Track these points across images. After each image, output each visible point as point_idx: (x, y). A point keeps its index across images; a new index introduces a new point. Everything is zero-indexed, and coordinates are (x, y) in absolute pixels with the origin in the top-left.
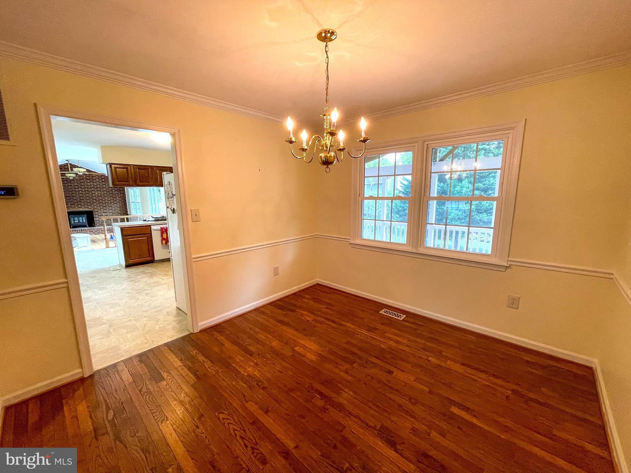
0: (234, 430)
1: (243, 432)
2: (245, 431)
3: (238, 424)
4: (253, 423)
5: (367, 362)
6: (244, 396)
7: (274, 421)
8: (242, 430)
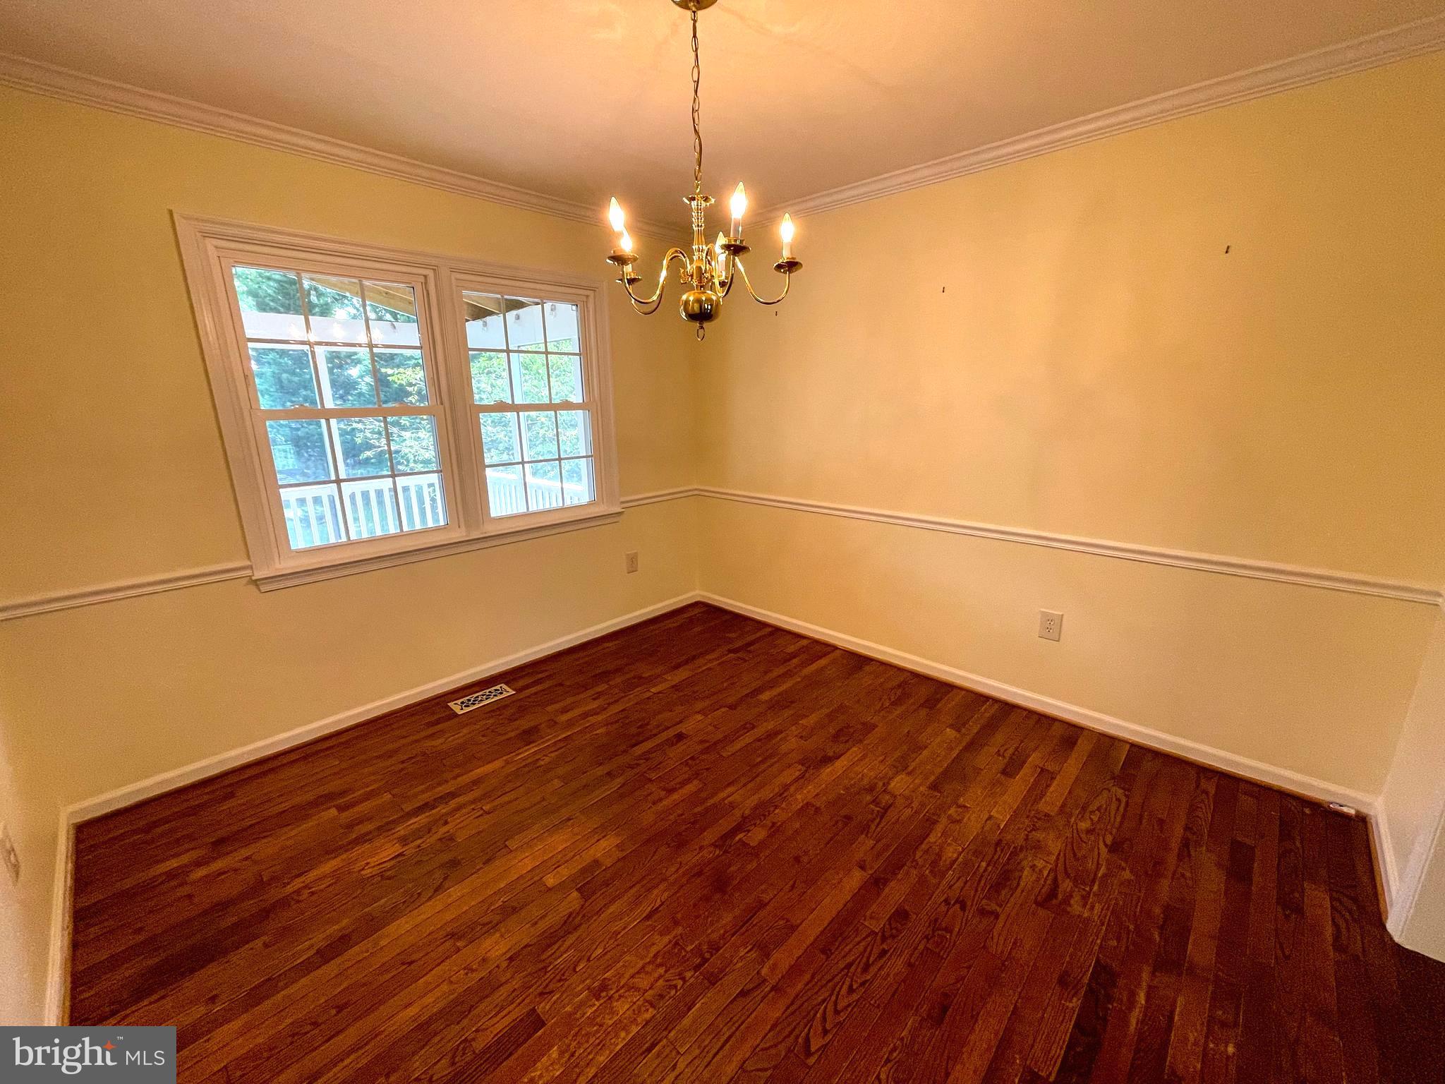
0: (851, 990)
1: (853, 968)
2: (849, 966)
3: (835, 986)
4: (826, 951)
5: (647, 760)
6: (743, 994)
7: (814, 909)
8: (848, 972)
